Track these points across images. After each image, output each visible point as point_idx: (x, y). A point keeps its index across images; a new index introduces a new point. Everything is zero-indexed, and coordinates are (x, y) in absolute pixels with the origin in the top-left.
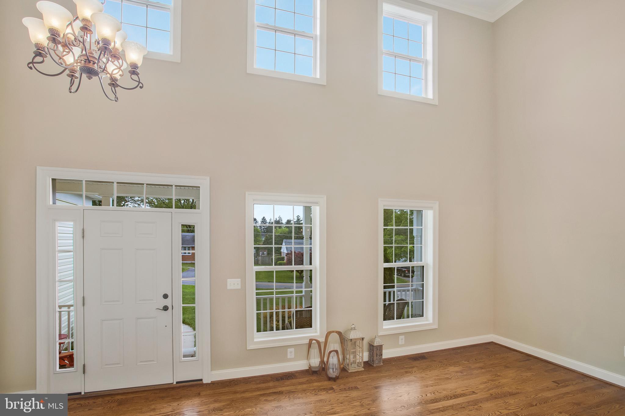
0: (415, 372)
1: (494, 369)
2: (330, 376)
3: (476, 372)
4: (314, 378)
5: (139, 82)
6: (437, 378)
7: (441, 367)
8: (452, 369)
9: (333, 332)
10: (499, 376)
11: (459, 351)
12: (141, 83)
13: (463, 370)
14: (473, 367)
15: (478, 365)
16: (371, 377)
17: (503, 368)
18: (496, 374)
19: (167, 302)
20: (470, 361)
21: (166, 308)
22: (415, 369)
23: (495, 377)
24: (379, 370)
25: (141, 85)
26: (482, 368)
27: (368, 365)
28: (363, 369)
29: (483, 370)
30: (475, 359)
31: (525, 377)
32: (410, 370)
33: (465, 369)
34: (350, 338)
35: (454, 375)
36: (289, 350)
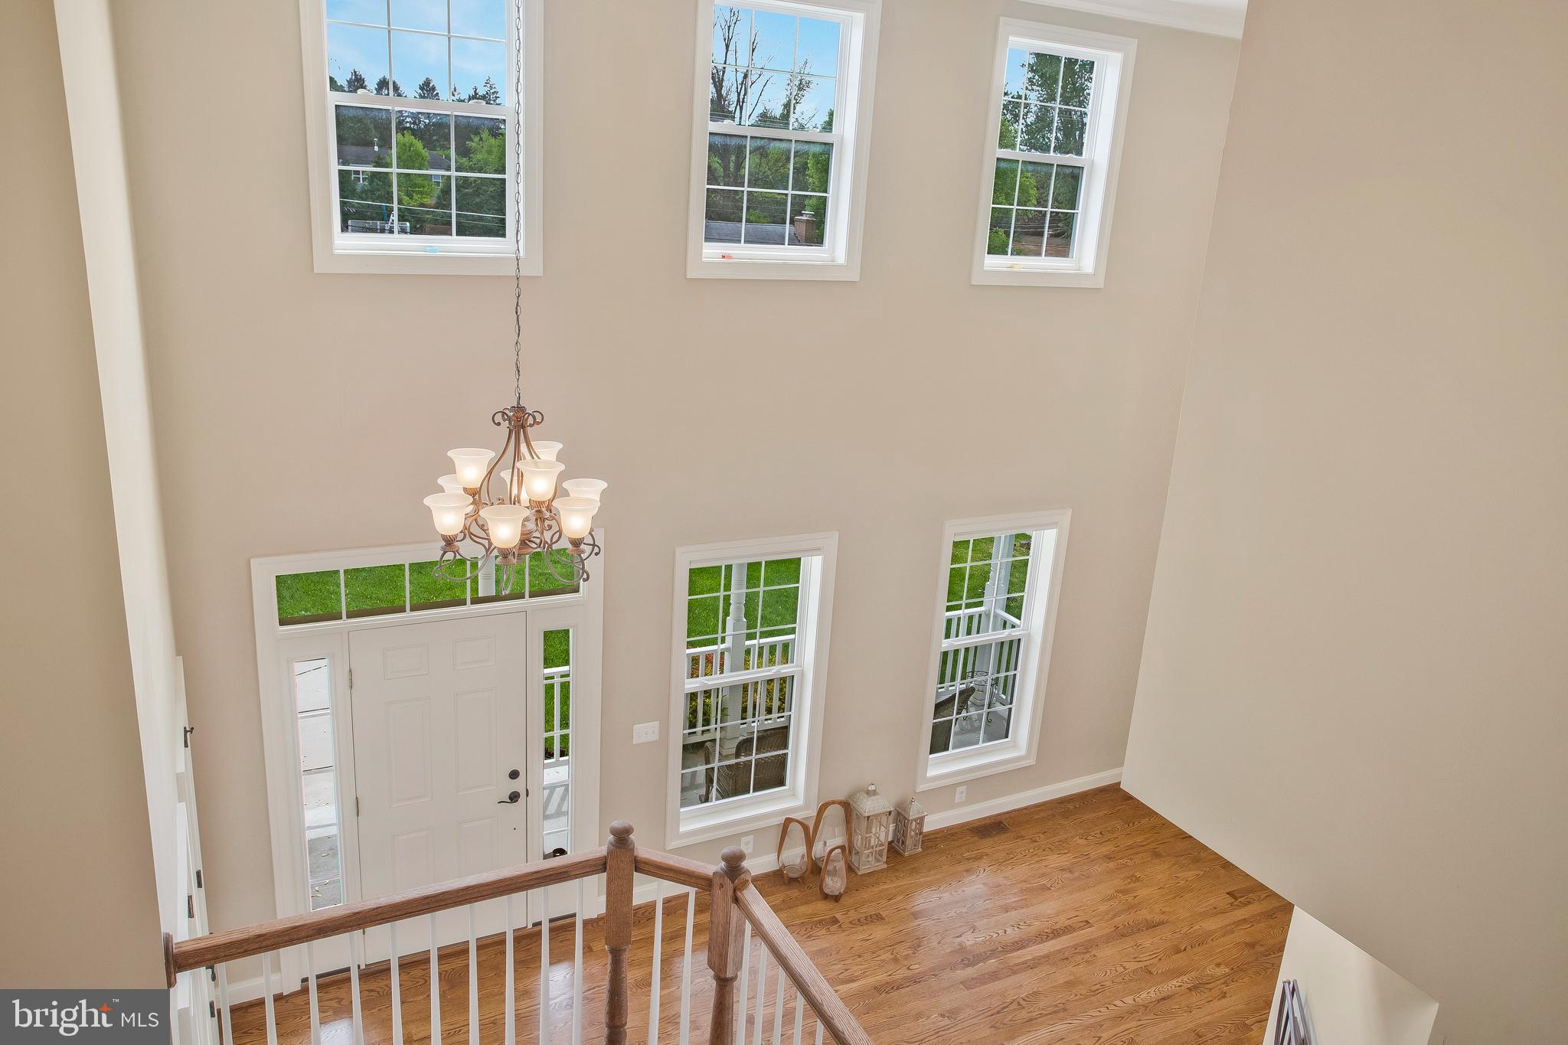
0: (984, 870)
1: (1131, 859)
2: (827, 891)
3: (1098, 868)
4: (794, 893)
5: (594, 545)
6: (1025, 886)
7: (1032, 856)
8: (1055, 860)
9: (834, 802)
10: (1138, 879)
11: (1071, 806)
12: (597, 546)
13: (1074, 864)
14: (1093, 855)
15: (1104, 850)
16: (902, 886)
17: (1149, 859)
18: (1133, 876)
19: (517, 785)
20: (1090, 838)
21: (514, 797)
22: (984, 862)
23: (1129, 883)
24: (916, 865)
25: (596, 550)
26: (1111, 858)
27: (894, 851)
28: (885, 866)
29: (1111, 865)
30: (1101, 833)
31: (1183, 882)
32: (975, 864)
33: (1079, 862)
34: (866, 815)
35: (1056, 878)
36: (744, 839)
